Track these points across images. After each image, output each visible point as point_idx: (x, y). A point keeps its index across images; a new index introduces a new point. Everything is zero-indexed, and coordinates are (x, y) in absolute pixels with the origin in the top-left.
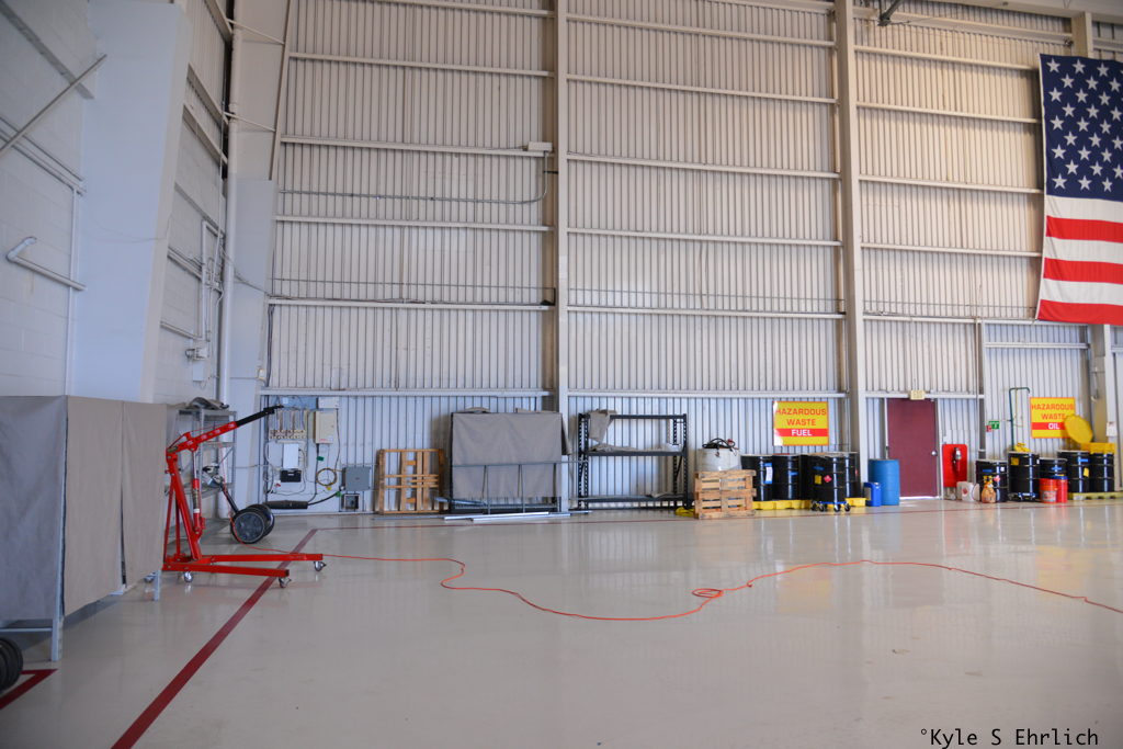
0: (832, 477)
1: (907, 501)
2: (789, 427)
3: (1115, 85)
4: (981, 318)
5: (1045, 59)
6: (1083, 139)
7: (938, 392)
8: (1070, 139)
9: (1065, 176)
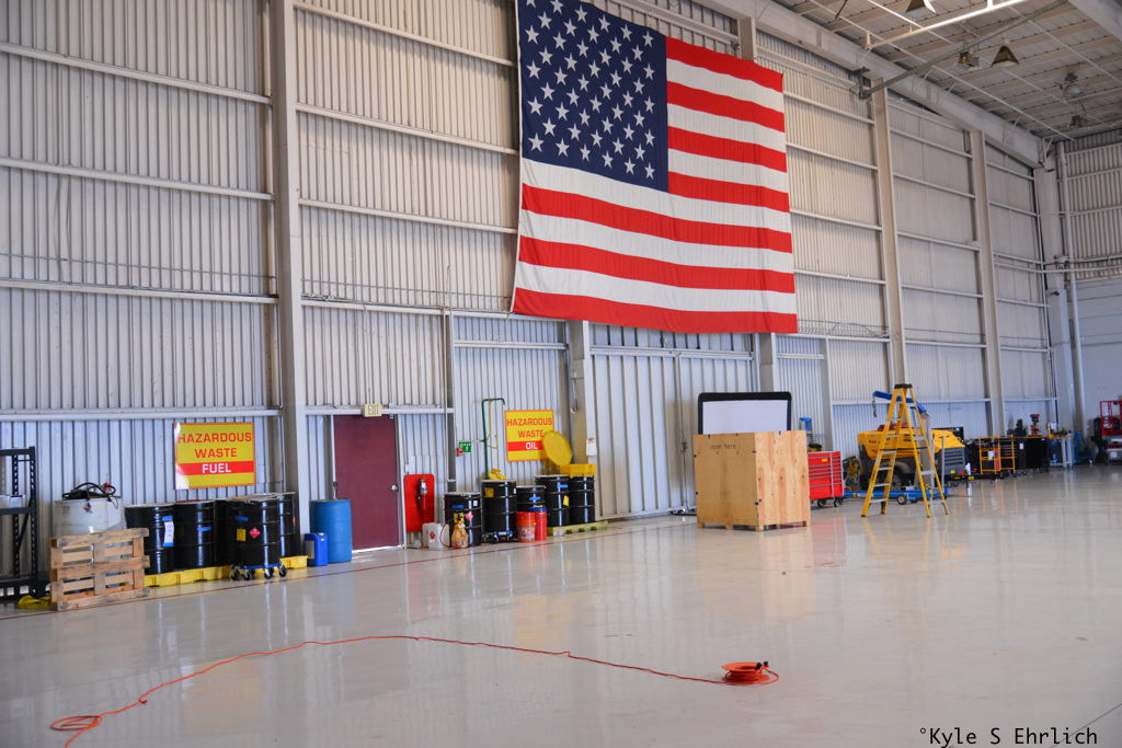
0: (261, 530)
1: (361, 555)
2: (200, 460)
3: (594, 34)
4: (448, 309)
6: (560, 94)
7: (398, 406)
8: (547, 92)
9: (541, 137)
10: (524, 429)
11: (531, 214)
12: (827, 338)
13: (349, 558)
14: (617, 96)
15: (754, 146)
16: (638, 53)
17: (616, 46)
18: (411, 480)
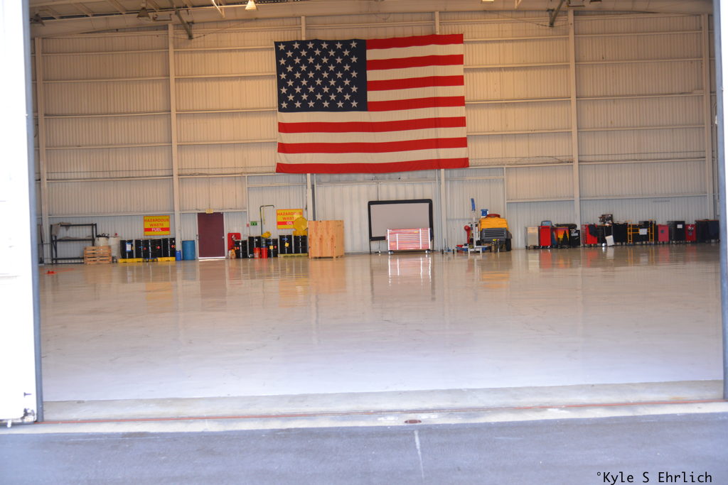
2: (151, 227)
3: (318, 52)
4: (248, 173)
5: (277, 44)
6: (297, 82)
7: (226, 209)
8: (290, 83)
9: (286, 102)
10: (286, 216)
11: (282, 134)
12: (505, 167)
13: (194, 259)
14: (332, 75)
15: (434, 77)
16: (346, 53)
17: (332, 53)
18: (230, 235)
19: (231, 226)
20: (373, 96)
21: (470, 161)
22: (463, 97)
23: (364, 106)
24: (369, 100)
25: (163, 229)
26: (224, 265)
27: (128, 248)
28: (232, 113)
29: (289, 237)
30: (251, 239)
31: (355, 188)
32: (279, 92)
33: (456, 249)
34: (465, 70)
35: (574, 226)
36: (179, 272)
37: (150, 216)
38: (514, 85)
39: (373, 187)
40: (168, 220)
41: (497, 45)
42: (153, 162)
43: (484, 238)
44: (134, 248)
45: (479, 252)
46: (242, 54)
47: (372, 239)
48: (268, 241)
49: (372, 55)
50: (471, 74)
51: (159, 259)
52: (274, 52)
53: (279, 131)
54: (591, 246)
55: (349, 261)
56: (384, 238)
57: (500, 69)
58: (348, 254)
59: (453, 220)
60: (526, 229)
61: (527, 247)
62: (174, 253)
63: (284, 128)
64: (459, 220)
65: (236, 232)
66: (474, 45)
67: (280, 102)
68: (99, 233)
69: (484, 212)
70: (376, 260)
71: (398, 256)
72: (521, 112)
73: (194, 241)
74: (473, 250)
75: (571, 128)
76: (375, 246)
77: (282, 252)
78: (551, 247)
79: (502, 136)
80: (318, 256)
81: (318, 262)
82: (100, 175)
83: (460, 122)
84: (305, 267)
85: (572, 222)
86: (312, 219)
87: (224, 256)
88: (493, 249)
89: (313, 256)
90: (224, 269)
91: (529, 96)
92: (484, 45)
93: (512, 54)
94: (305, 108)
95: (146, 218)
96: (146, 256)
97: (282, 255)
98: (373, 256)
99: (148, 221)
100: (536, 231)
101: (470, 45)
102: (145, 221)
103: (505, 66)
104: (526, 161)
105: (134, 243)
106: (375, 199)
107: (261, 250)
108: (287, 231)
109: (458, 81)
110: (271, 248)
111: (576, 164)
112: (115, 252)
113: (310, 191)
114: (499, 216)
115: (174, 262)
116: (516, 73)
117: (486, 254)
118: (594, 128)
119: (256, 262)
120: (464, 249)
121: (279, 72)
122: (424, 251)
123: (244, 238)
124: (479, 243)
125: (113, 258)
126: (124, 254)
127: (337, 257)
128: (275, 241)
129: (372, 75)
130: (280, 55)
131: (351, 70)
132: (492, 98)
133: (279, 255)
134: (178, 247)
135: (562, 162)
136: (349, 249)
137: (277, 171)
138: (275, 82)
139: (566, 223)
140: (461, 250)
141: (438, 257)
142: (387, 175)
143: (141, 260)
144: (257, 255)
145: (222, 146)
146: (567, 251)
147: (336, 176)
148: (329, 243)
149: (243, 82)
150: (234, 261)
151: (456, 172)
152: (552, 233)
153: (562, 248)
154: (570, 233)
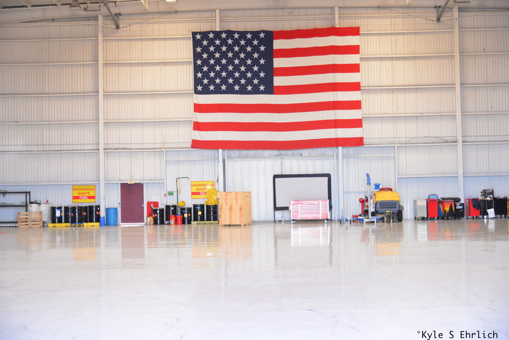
1: (124, 225)
2: (79, 195)
3: (230, 41)
4: (165, 148)
5: (194, 34)
6: (211, 68)
7: (146, 180)
8: (205, 69)
9: (201, 86)
10: (200, 187)
11: (197, 114)
12: (396, 146)
13: (116, 225)
14: (243, 62)
15: (333, 65)
16: (255, 42)
17: (243, 42)
18: (149, 203)
19: (150, 195)
20: (278, 81)
21: (365, 140)
22: (358, 84)
23: (271, 89)
24: (274, 85)
25: (89, 197)
26: (143, 231)
27: (58, 214)
28: (154, 95)
29: (202, 206)
30: (168, 207)
31: (262, 163)
32: (195, 76)
33: (352, 219)
34: (361, 59)
35: (458, 200)
36: (103, 237)
37: (78, 185)
38: (404, 73)
39: (278, 162)
40: (94, 189)
41: (390, 37)
42: (83, 137)
43: (378, 209)
44: (63, 214)
45: (373, 222)
46: (162, 43)
47: (276, 209)
48: (183, 209)
49: (278, 44)
50: (366, 63)
51: (85, 224)
52: (191, 42)
53: (195, 111)
54: (473, 218)
55: (255, 229)
56: (287, 208)
57: (392, 59)
58: (255, 222)
59: (349, 192)
60: (415, 202)
61: (415, 218)
62: (98, 219)
63: (199, 108)
64: (355, 192)
65: (154, 200)
66: (369, 37)
67: (196, 85)
68: (33, 200)
69: (377, 186)
70: (279, 228)
71: (300, 225)
72: (411, 97)
73: (117, 208)
74: (368, 220)
75: (456, 112)
76: (279, 215)
77: (196, 219)
78: (438, 218)
79: (394, 118)
80: (228, 224)
81: (228, 230)
82: (35, 148)
83: (356, 105)
84: (216, 235)
85: (456, 196)
86: (223, 190)
87: (143, 222)
88: (385, 220)
89: (223, 223)
90: (143, 236)
91: (418, 83)
92: (378, 37)
93: (402, 45)
94: (218, 91)
95: (75, 187)
96: (73, 221)
97: (195, 222)
98: (277, 225)
99: (77, 189)
100: (425, 203)
101: (366, 37)
102: (73, 189)
103: (397, 56)
104: (415, 140)
105: (63, 209)
106: (279, 173)
107: (176, 217)
108: (200, 201)
109: (355, 68)
110: (186, 215)
111: (460, 144)
112: (46, 217)
113: (221, 165)
114: (391, 190)
115: (99, 227)
116: (406, 62)
117: (379, 224)
118: (476, 112)
119: (171, 228)
120: (360, 220)
121: (195, 59)
122: (324, 220)
123: (162, 206)
124: (373, 214)
125: (44, 223)
126: (54, 219)
127: (245, 225)
128: (189, 210)
129: (278, 63)
130: (196, 43)
131: (260, 58)
132: (385, 84)
133: (192, 222)
134: (103, 214)
135: (447, 142)
136: (255, 217)
137: (192, 147)
138: (191, 68)
139: (450, 197)
140: (356, 220)
141: (336, 226)
142: (290, 152)
143: (69, 224)
144: (172, 221)
145: (143, 123)
146: (453, 223)
147: (245, 152)
148: (238, 212)
149: (163, 68)
150: (152, 227)
151: (352, 150)
152: (438, 206)
153: (447, 219)
154: (455, 206)
